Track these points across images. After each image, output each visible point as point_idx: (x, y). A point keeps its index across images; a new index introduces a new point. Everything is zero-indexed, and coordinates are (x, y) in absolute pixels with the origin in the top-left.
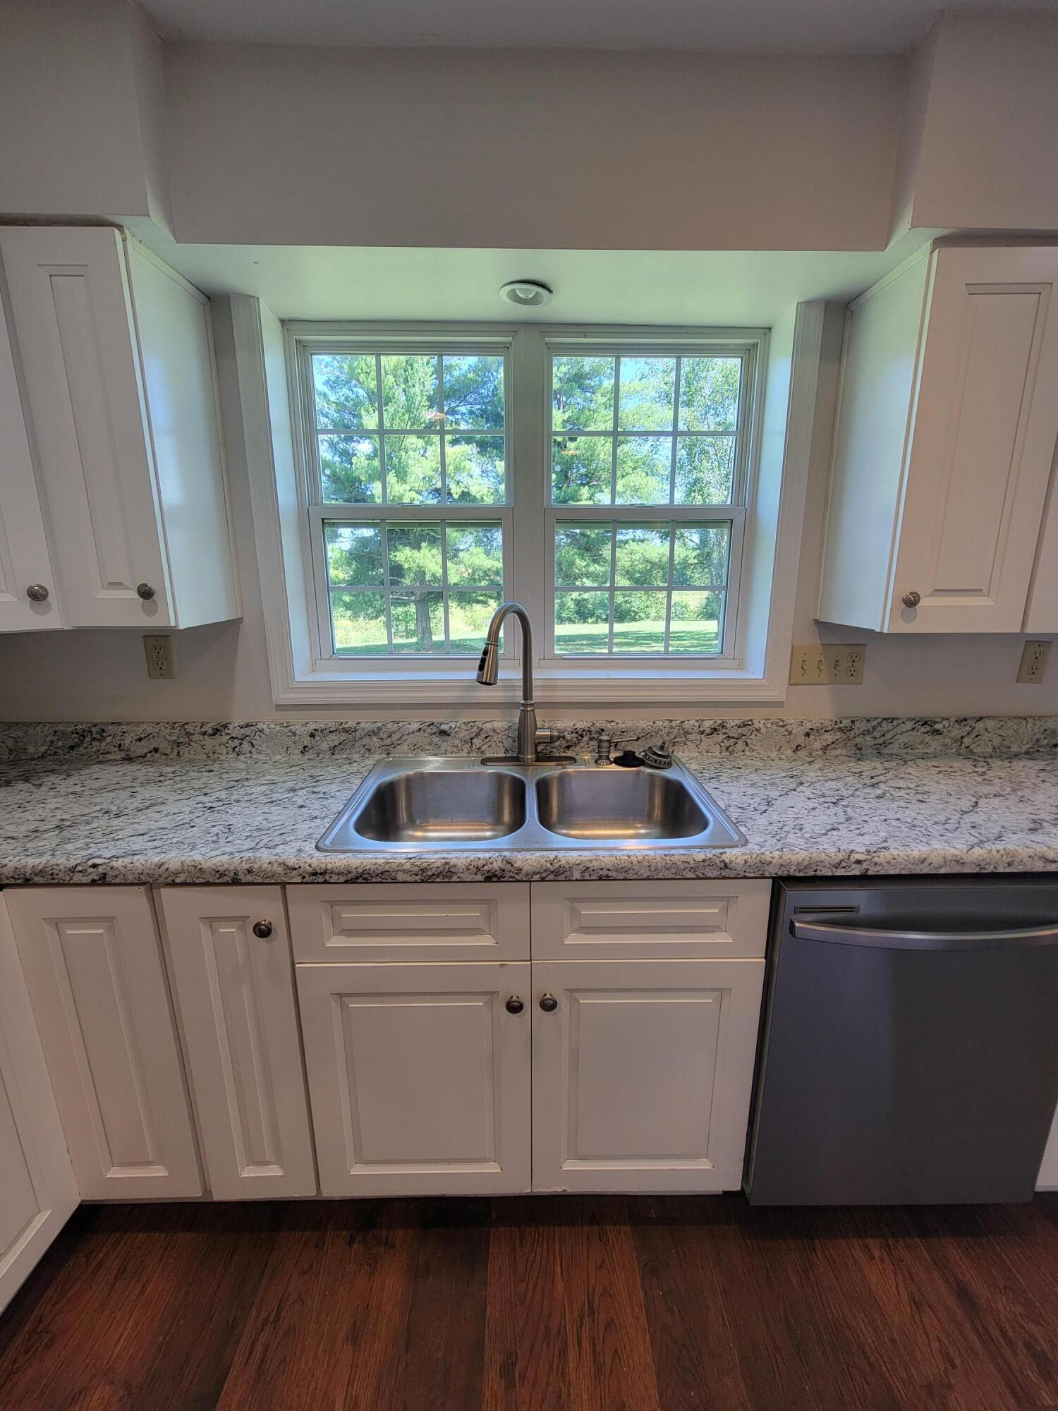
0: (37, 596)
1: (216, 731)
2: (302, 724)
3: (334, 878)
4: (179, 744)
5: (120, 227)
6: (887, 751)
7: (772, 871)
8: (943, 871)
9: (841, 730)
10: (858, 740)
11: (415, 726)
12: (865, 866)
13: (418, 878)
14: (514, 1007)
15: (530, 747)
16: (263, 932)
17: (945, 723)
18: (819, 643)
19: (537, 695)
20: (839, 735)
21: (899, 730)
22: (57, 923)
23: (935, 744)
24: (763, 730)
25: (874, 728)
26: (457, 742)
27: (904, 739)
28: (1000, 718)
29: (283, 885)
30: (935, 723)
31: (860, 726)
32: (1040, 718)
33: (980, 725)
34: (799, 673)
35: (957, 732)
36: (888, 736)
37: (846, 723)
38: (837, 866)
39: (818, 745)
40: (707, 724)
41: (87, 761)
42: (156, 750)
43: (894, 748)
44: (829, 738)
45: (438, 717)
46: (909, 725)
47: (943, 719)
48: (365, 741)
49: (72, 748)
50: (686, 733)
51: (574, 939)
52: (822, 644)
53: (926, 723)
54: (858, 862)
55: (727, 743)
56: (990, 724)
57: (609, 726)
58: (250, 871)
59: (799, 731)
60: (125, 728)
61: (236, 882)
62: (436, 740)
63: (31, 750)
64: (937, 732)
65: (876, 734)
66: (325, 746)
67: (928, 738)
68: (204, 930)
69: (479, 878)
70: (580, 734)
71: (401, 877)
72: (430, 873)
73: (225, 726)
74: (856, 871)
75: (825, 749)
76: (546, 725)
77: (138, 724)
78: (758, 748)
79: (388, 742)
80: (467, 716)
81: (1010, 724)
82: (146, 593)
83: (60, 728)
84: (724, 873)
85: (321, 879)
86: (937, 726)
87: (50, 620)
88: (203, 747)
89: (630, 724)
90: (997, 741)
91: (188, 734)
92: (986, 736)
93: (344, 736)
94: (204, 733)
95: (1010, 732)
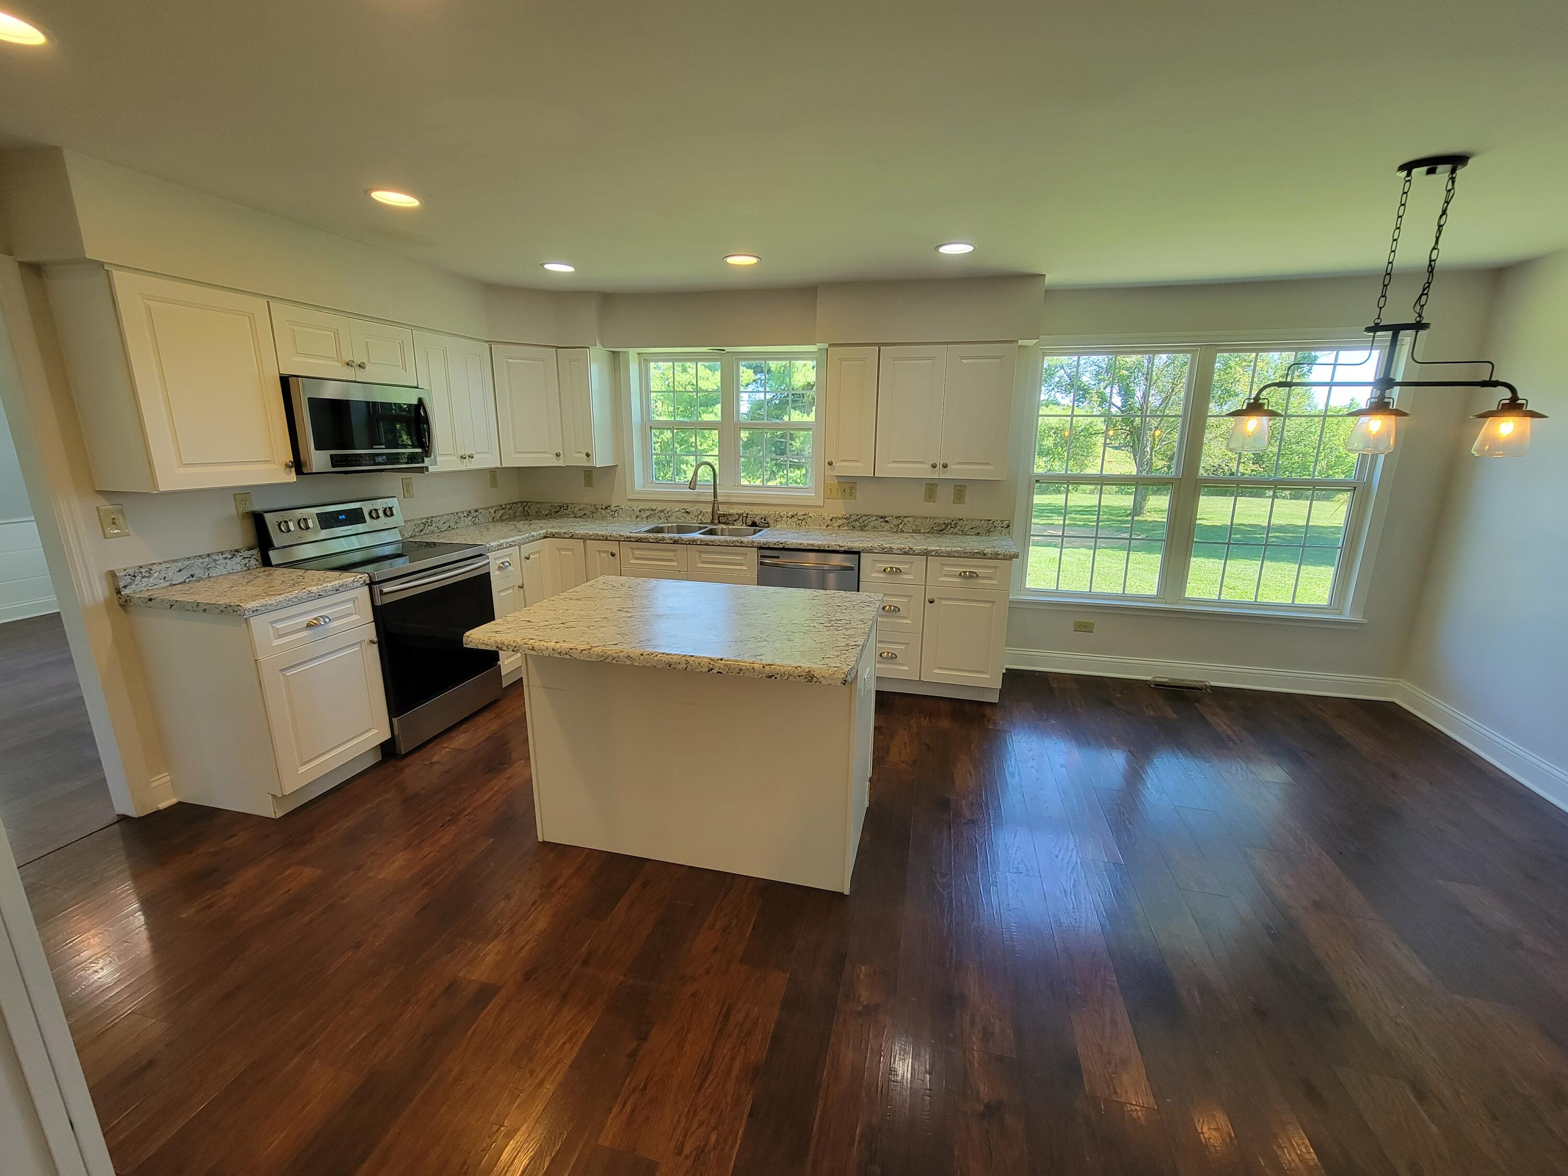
0: (558, 455)
1: (606, 508)
2: (637, 506)
3: (633, 540)
4: (593, 513)
5: (589, 348)
11: (677, 509)
12: (783, 545)
15: (716, 517)
16: (613, 555)
17: (891, 518)
19: (719, 499)
20: (845, 521)
21: (870, 520)
22: (559, 550)
23: (887, 526)
24: (813, 517)
25: (859, 518)
26: (693, 516)
27: (872, 524)
28: (915, 518)
29: (619, 541)
30: (886, 517)
31: (854, 517)
32: (933, 518)
34: (828, 494)
35: (896, 522)
36: (866, 522)
37: (848, 516)
38: (775, 544)
39: (836, 525)
40: (790, 514)
41: (561, 517)
42: (585, 514)
43: (868, 528)
44: (841, 522)
45: (686, 506)
48: (659, 514)
49: (557, 512)
50: (781, 517)
53: (882, 517)
55: (798, 522)
56: (910, 519)
57: (751, 513)
58: (610, 536)
59: (828, 519)
60: (575, 505)
61: (607, 539)
62: (685, 515)
63: (543, 512)
64: (887, 521)
66: (644, 516)
67: (883, 524)
68: (597, 553)
69: (672, 542)
70: (739, 515)
71: (651, 540)
73: (610, 506)
76: (722, 510)
77: (580, 504)
78: (811, 524)
79: (667, 515)
80: (698, 506)
81: (919, 520)
82: (588, 455)
83: (554, 504)
84: (742, 544)
85: (629, 540)
86: (887, 519)
87: (560, 463)
88: (601, 514)
89: (759, 512)
90: (914, 527)
91: (597, 509)
92: (909, 525)
93: (651, 512)
94: (602, 509)
95: (919, 524)
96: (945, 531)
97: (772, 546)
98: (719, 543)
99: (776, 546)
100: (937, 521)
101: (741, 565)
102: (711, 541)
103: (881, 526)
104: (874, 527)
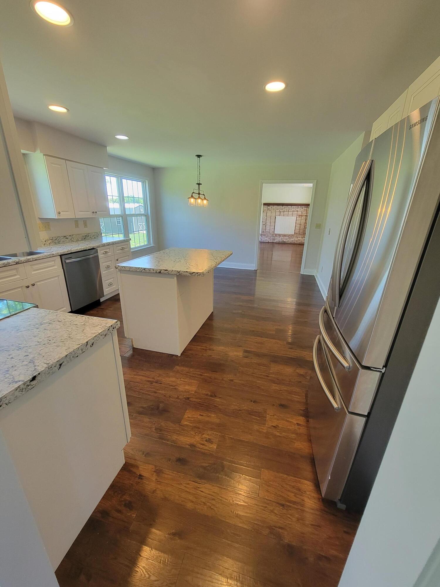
6: (60, 243)
7: (60, 254)
8: (80, 250)
9: (51, 240)
10: (55, 241)
13: (3, 266)
14: (28, 287)
18: (41, 222)
21: (61, 238)
27: (62, 240)
28: (76, 235)
33: (73, 236)
35: (70, 238)
36: (60, 240)
37: (51, 238)
43: (61, 242)
46: (62, 237)
47: (67, 236)
51: (33, 273)
52: (42, 223)
53: (65, 237)
54: (70, 251)
56: (75, 236)
64: (67, 238)
65: (57, 240)
67: (66, 239)
72: (5, 264)
74: (70, 252)
75: (49, 244)
84: (53, 255)
86: (67, 237)
96: (86, 239)
97: (66, 253)
98: (42, 258)
99: (68, 253)
100: (83, 235)
101: (54, 266)
102: (38, 258)
103: (65, 240)
104: (63, 241)
